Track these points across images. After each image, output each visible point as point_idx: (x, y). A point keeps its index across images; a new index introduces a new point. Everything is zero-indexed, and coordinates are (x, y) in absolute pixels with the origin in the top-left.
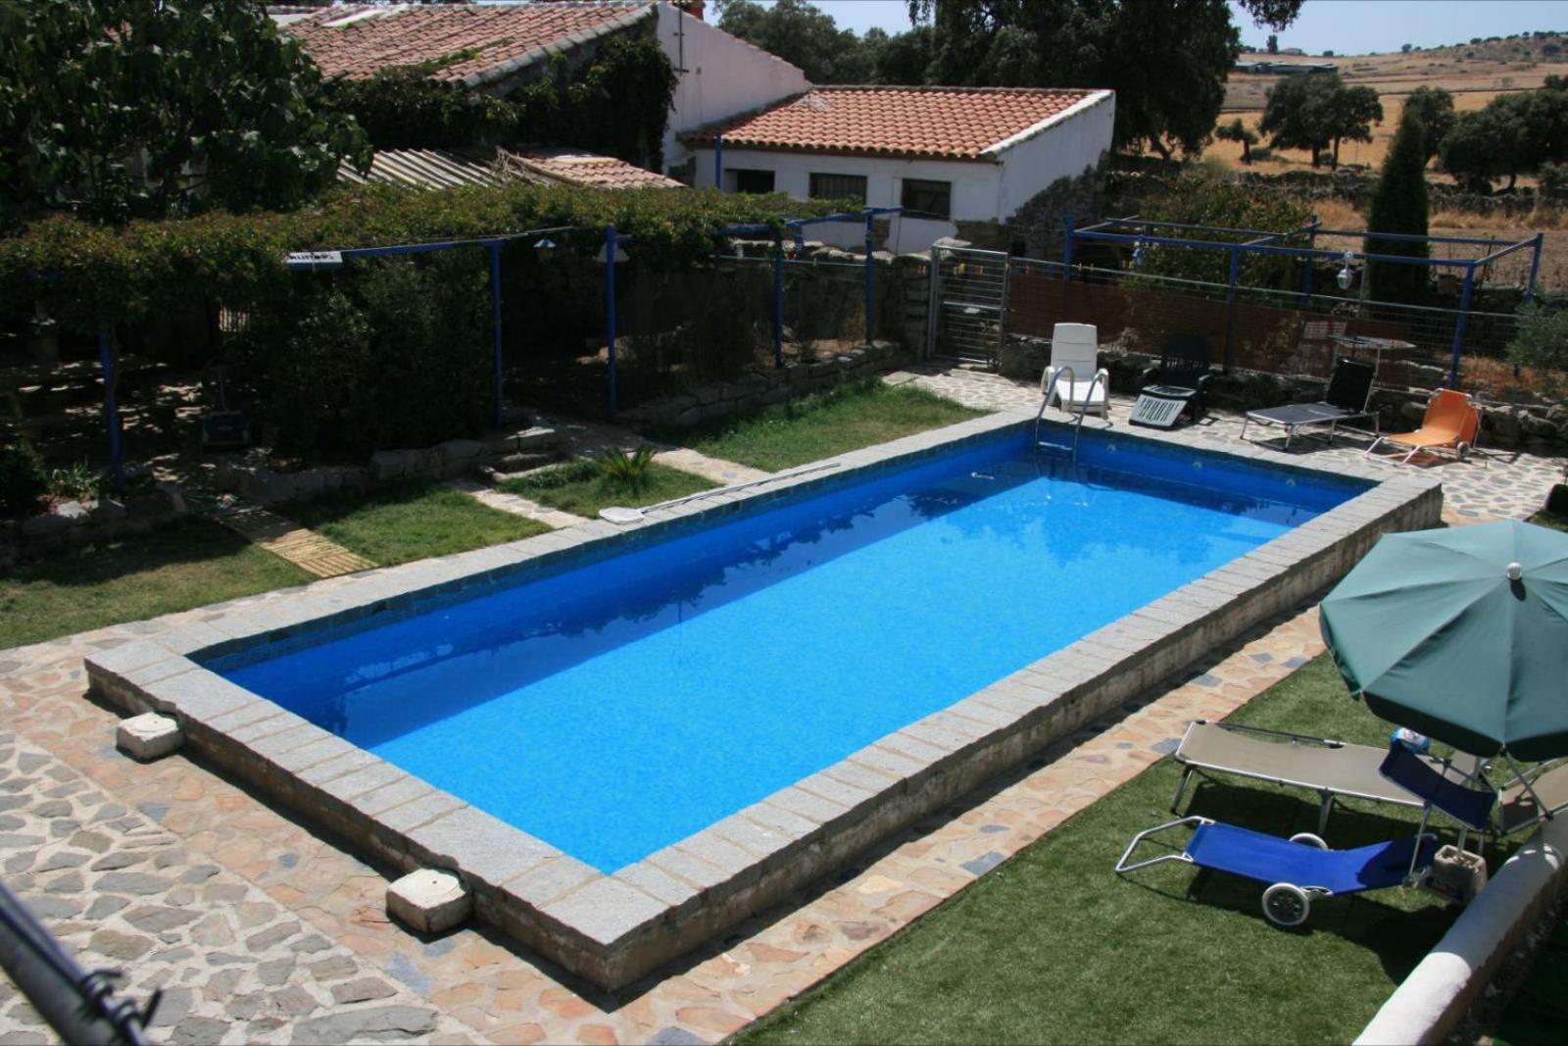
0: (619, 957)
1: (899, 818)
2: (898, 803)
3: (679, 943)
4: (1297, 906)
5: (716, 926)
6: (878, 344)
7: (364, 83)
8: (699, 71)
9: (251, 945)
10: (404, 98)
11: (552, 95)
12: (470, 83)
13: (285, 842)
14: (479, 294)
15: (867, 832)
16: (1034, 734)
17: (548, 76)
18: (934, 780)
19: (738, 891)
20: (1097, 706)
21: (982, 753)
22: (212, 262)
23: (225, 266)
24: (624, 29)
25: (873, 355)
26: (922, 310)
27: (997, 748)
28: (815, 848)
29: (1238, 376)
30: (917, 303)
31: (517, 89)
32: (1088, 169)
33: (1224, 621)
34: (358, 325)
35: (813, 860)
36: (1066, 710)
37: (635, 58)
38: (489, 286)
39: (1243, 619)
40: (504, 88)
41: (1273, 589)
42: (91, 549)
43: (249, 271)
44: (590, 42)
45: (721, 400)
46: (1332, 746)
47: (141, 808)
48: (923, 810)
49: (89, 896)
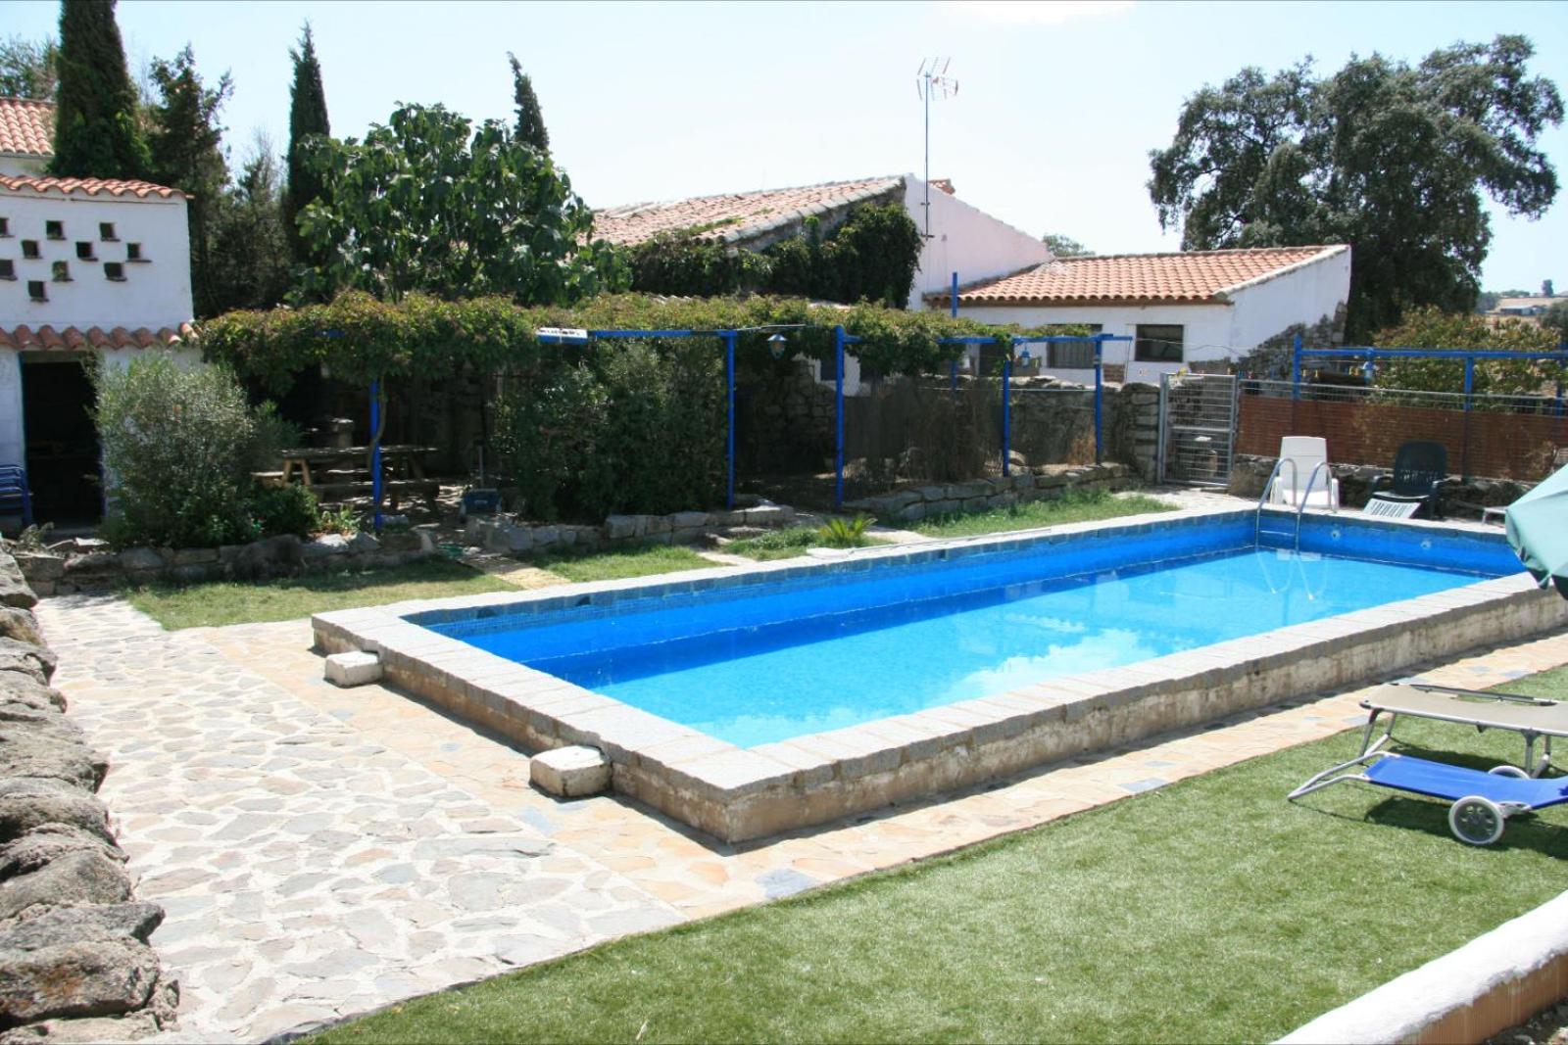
0: (740, 806)
1: (1058, 745)
2: (1056, 728)
3: (807, 811)
4: (1490, 822)
5: (848, 804)
6: (1107, 465)
7: (638, 247)
8: (944, 238)
9: (397, 794)
10: (671, 255)
11: (804, 250)
12: (730, 239)
13: (451, 736)
14: (713, 379)
15: (1020, 750)
16: (1212, 696)
17: (801, 235)
18: (1097, 714)
19: (875, 772)
20: (1287, 686)
21: (1151, 701)
22: (470, 326)
23: (483, 331)
24: (875, 197)
25: (1101, 475)
26: (1152, 435)
27: (1170, 700)
28: (962, 751)
29: (1477, 484)
30: (1148, 428)
31: (773, 245)
32: (1324, 319)
33: (1435, 631)
34: (599, 398)
35: (959, 764)
36: (1251, 681)
37: (883, 221)
38: (724, 373)
39: (1459, 636)
40: (761, 244)
41: (1494, 613)
42: (346, 574)
43: (503, 339)
44: (841, 207)
45: (946, 498)
46: (1543, 704)
47: (331, 713)
48: (1085, 744)
49: (267, 757)
